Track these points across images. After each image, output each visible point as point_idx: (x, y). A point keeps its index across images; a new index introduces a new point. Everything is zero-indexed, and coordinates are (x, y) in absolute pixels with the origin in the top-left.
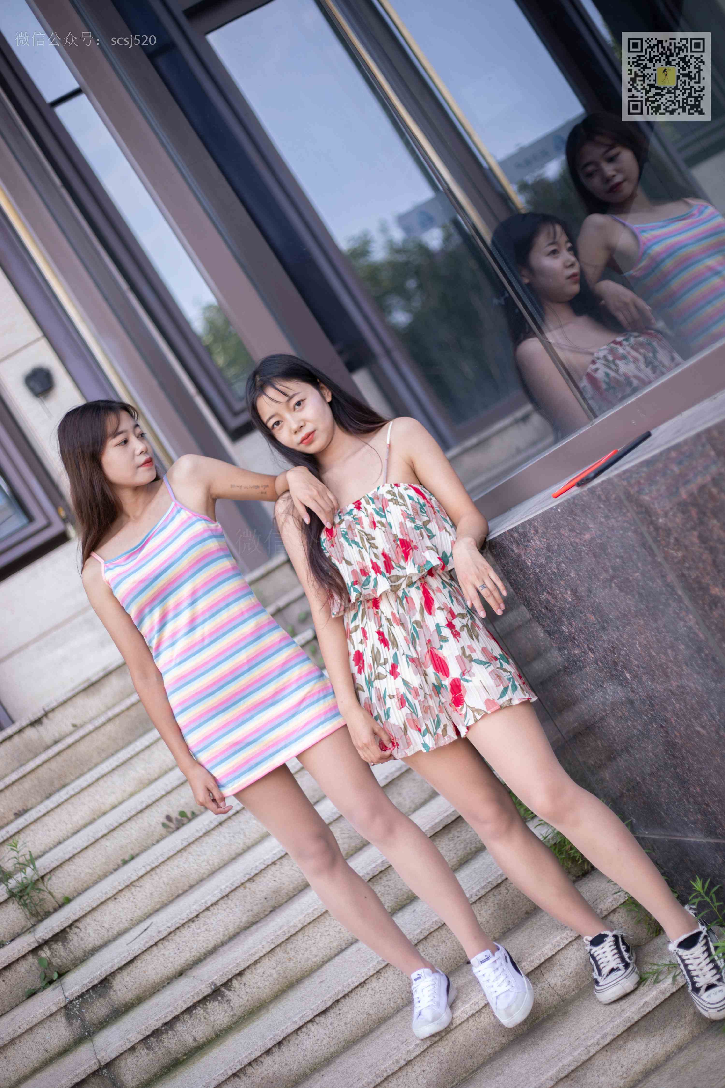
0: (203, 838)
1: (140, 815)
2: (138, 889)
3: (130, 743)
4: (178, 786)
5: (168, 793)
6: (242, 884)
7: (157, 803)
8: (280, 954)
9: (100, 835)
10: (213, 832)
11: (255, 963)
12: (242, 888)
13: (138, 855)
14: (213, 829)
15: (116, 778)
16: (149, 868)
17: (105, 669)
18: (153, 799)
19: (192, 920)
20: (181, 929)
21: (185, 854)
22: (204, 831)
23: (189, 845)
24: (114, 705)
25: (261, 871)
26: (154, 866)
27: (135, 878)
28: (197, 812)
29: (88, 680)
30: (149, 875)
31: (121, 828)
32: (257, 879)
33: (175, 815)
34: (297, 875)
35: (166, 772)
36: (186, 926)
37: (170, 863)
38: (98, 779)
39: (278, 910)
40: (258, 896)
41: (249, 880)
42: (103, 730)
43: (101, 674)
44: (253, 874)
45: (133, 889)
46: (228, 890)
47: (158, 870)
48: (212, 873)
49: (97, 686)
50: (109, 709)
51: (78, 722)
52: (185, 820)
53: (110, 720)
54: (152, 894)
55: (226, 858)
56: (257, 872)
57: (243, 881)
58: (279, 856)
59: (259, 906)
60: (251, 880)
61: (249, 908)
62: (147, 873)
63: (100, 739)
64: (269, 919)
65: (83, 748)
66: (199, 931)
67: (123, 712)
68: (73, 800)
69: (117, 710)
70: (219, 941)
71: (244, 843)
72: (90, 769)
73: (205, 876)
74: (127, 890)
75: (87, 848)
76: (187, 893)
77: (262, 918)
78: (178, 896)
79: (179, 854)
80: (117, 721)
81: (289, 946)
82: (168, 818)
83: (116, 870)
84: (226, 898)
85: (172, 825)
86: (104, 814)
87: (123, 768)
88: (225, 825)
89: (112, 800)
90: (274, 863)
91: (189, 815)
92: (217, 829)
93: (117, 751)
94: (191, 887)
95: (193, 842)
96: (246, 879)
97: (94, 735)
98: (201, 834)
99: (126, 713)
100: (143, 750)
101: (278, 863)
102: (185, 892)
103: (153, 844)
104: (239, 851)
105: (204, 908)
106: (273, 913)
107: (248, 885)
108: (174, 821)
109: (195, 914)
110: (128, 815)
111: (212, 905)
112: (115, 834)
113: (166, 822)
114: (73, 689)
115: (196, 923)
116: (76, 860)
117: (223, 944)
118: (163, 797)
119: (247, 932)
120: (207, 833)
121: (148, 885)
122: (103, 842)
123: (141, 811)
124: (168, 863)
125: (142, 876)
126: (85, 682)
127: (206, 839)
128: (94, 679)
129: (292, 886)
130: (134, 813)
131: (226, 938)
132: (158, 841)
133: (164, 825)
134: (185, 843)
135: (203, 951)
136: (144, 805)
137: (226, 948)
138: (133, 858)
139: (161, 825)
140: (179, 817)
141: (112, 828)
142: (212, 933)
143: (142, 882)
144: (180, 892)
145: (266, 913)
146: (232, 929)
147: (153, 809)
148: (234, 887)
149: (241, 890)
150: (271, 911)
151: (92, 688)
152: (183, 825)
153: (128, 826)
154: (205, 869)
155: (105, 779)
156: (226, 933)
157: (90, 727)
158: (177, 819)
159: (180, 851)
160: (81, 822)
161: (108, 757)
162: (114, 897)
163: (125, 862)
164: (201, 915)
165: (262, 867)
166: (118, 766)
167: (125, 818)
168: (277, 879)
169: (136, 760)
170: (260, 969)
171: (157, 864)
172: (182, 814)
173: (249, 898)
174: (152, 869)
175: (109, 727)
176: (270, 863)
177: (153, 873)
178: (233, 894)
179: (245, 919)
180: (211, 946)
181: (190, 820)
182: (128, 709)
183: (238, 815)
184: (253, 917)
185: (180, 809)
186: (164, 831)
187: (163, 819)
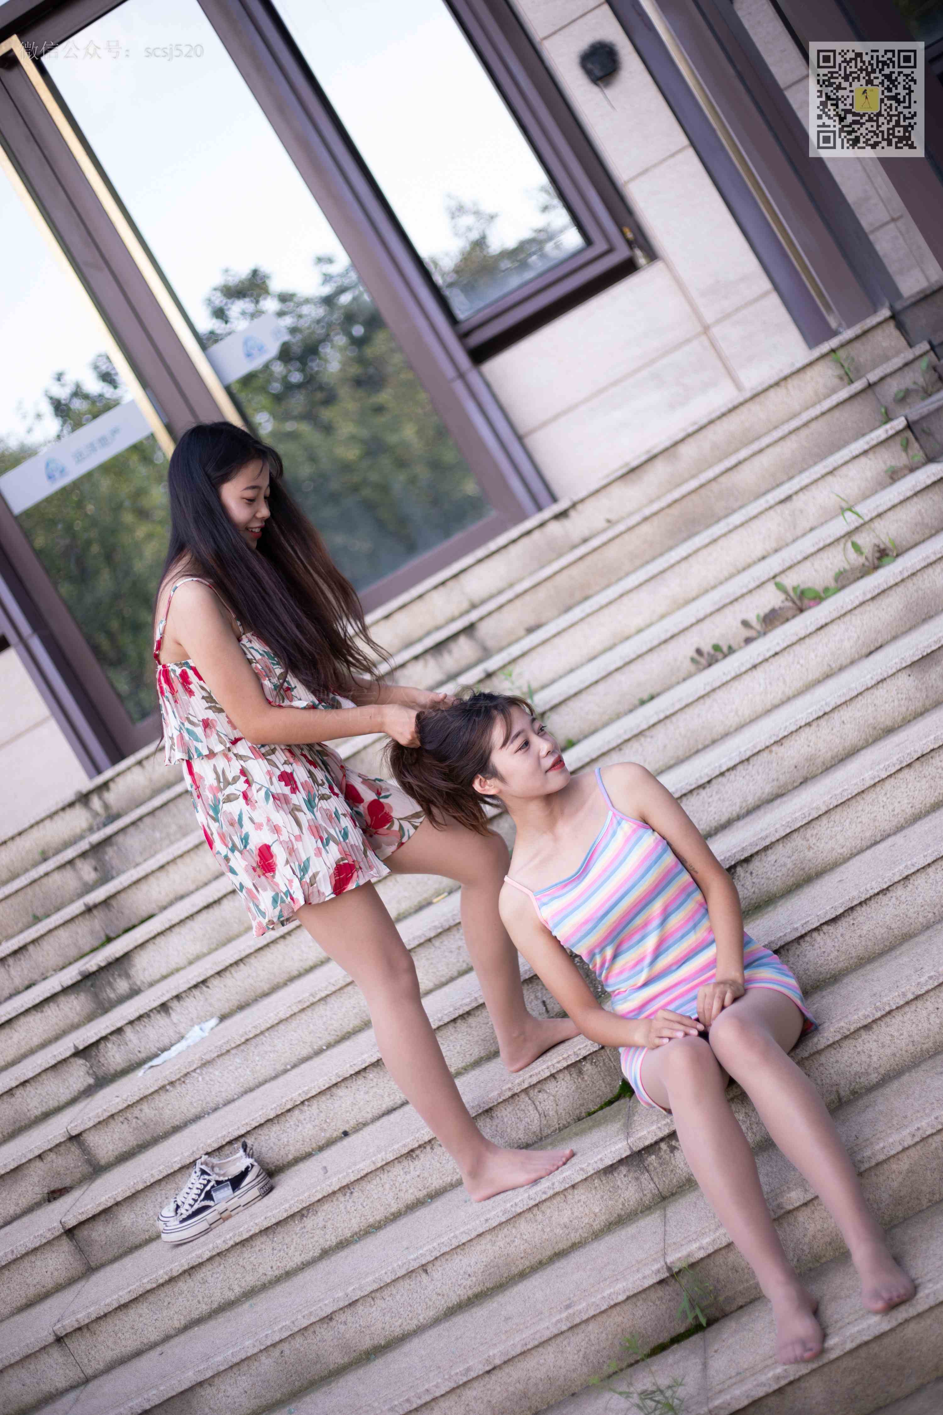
0: (732, 683)
1: (663, 647)
2: (649, 740)
3: (670, 548)
4: (711, 614)
5: (699, 621)
6: (767, 747)
7: (686, 633)
8: (797, 840)
9: (612, 667)
10: (745, 676)
11: (766, 848)
12: (767, 751)
13: (658, 694)
14: (746, 672)
15: (643, 594)
16: (662, 716)
17: (648, 452)
18: (681, 627)
19: (702, 786)
20: (689, 796)
21: (708, 701)
22: (733, 674)
23: (714, 690)
24: (659, 498)
25: (792, 733)
26: (668, 713)
27: (644, 726)
28: (735, 646)
29: (627, 464)
30: (662, 724)
31: (640, 660)
32: (787, 743)
33: (707, 648)
34: (837, 741)
35: (706, 591)
36: (695, 793)
37: (689, 711)
38: (621, 596)
39: (809, 782)
40: (786, 763)
41: (776, 742)
42: (638, 531)
43: (644, 458)
44: (781, 736)
45: (642, 739)
46: (749, 754)
47: (674, 719)
48: (740, 727)
49: (637, 472)
50: (651, 502)
51: (613, 517)
52: (720, 656)
53: (646, 519)
54: (665, 746)
55: (760, 709)
56: (786, 734)
57: (768, 744)
58: (815, 716)
59: (788, 775)
60: (779, 742)
61: (775, 777)
62: (660, 722)
63: (633, 542)
64: (796, 793)
65: (612, 552)
66: (710, 800)
67: (662, 510)
68: (590, 619)
69: (655, 507)
70: (735, 814)
71: (783, 692)
72: (620, 579)
73: (730, 730)
74: (634, 740)
75: (597, 682)
76: (707, 750)
77: (789, 791)
78: (697, 752)
79: (702, 701)
80: (655, 520)
81: (809, 832)
82: (699, 652)
83: (631, 711)
84: (746, 763)
85: (703, 661)
86: (628, 638)
87: (652, 583)
88: (760, 669)
89: (638, 621)
90: (809, 724)
91: (725, 649)
92: (750, 673)
93: (654, 559)
94: (714, 742)
95: (719, 687)
96: (772, 742)
97: (626, 537)
98: (729, 678)
99: (667, 511)
100: (679, 562)
101: (815, 724)
102: (706, 747)
103: (678, 683)
104: (776, 701)
105: (718, 773)
106: (803, 786)
107: (774, 748)
108: (706, 655)
109: (706, 779)
110: (649, 646)
111: (728, 770)
112: (633, 667)
113: (696, 656)
114: (608, 476)
115: (708, 790)
116: (584, 696)
117: (739, 818)
118: (692, 625)
119: (770, 806)
120: (737, 677)
121: (660, 734)
122: (617, 676)
123: (665, 641)
124: (687, 709)
125: (654, 725)
126: (621, 467)
127: (736, 684)
128: (634, 463)
129: (829, 754)
130: (655, 642)
131: (744, 811)
132: (684, 680)
133: (693, 660)
134: (708, 688)
135: (714, 824)
136: (669, 635)
137: (741, 823)
138: (652, 698)
139: (689, 660)
140: (712, 652)
141: (627, 660)
142: (727, 804)
143: (654, 731)
144: (700, 746)
145: (795, 784)
146: (751, 801)
147: (681, 639)
148: (756, 750)
149: (765, 754)
150: (801, 783)
151: (633, 476)
152: (717, 661)
153: (648, 658)
154: (733, 721)
155: (631, 595)
156: (744, 805)
157: (621, 527)
158: (709, 654)
159: (702, 697)
160: (599, 648)
161: (643, 565)
162: (618, 747)
163: (643, 703)
164: (714, 782)
165: (793, 728)
166: (647, 581)
167: (645, 649)
168: (811, 744)
169: (668, 575)
170: (772, 856)
171: (671, 711)
172: (717, 648)
173: (775, 764)
174: (667, 717)
175: (646, 529)
176: (803, 724)
177: (668, 721)
178: (755, 758)
179: (768, 789)
180: (724, 819)
181: (725, 656)
182: (669, 506)
183: (777, 657)
184: (779, 787)
185: (715, 641)
186: (692, 668)
187: (692, 653)
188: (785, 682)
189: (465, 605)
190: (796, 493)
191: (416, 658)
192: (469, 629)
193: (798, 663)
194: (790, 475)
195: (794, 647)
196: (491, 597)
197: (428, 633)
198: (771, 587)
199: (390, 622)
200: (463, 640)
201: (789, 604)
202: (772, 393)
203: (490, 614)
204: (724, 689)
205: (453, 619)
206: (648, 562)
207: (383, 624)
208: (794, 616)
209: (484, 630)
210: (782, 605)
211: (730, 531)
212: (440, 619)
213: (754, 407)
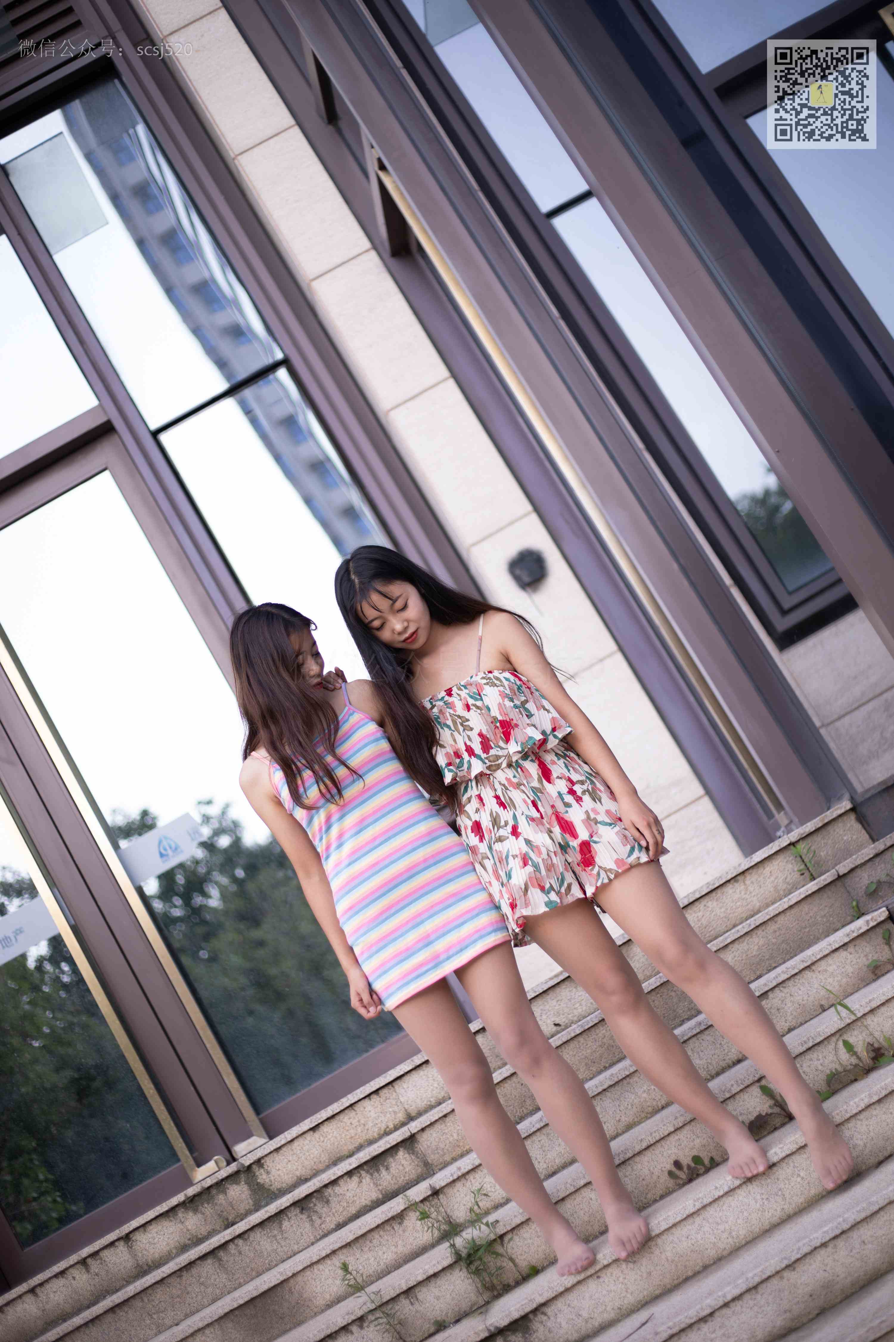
0: (724, 1199)
2: (632, 1264)
5: (677, 1130)
6: (777, 1273)
7: (663, 1142)
12: (777, 1278)
18: (658, 1136)
19: (704, 1320)
20: (690, 1329)
21: (698, 1220)
22: (727, 1189)
23: (704, 1207)
25: (805, 1255)
28: (717, 1159)
32: (800, 1266)
33: (686, 1161)
34: (857, 1264)
36: (695, 1328)
37: (678, 1231)
39: (829, 1314)
40: (799, 1291)
41: (788, 1267)
42: (593, 1034)
44: (793, 1259)
46: (756, 1280)
47: (659, 1241)
48: (736, 1250)
51: (561, 1020)
52: (701, 1169)
54: (650, 1272)
55: (757, 1229)
56: (799, 1256)
57: (778, 1268)
58: (832, 1235)
59: (802, 1305)
60: (791, 1266)
61: (787, 1307)
66: (714, 1334)
71: (783, 1210)
73: (725, 1253)
76: (699, 1277)
77: (804, 1324)
78: (687, 1278)
79: (691, 1220)
82: (677, 1164)
84: (753, 1292)
85: (683, 1175)
87: (618, 1088)
90: (825, 1245)
91: (707, 1161)
92: (744, 1187)
94: (706, 1268)
95: (710, 1204)
96: (784, 1265)
97: (580, 1040)
98: (721, 1193)
101: (831, 1245)
103: (655, 1201)
104: (775, 1220)
105: (721, 1303)
106: (820, 1318)
107: (787, 1274)
108: (685, 1169)
109: (708, 1311)
111: (733, 1300)
113: (674, 1169)
115: (710, 1324)
118: (670, 1134)
120: (731, 1192)
121: (645, 1259)
123: (640, 1152)
124: (674, 1230)
127: (728, 1200)
132: (663, 1197)
133: (670, 1173)
134: (699, 1205)
136: (644, 1145)
139: (666, 1174)
140: (693, 1165)
144: (690, 1274)
145: (810, 1316)
147: (658, 1149)
148: (765, 1277)
149: (775, 1282)
150: (819, 1315)
152: (698, 1175)
154: (726, 1243)
157: (576, 1029)
158: (689, 1167)
159: (692, 1215)
160: (559, 1161)
164: (717, 1313)
165: (806, 1249)
166: (611, 1086)
168: (828, 1268)
171: (657, 1232)
172: (697, 1160)
173: (786, 1293)
176: (818, 1244)
177: (652, 1244)
178: (765, 1285)
179: (780, 1322)
181: (708, 1170)
184: (791, 1319)
185: (695, 1153)
186: (671, 1183)
187: (669, 1166)
188: (784, 1199)
189: (401, 1117)
190: (772, 989)
191: (350, 1174)
192: (410, 1142)
193: (799, 1175)
194: (758, 973)
195: (793, 1157)
196: (431, 1107)
197: (360, 1148)
198: (756, 1090)
199: (317, 1135)
200: (402, 1154)
201: (777, 1110)
202: (729, 889)
203: (432, 1124)
204: (715, 1205)
205: (387, 1133)
206: (606, 1068)
207: (309, 1136)
208: (783, 1125)
209: (427, 1142)
210: (770, 1111)
211: (701, 1032)
212: (373, 1133)
213: (710, 903)
